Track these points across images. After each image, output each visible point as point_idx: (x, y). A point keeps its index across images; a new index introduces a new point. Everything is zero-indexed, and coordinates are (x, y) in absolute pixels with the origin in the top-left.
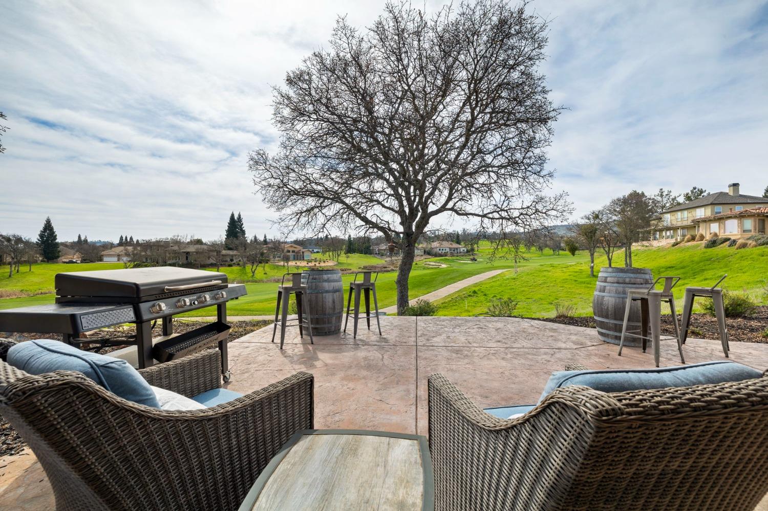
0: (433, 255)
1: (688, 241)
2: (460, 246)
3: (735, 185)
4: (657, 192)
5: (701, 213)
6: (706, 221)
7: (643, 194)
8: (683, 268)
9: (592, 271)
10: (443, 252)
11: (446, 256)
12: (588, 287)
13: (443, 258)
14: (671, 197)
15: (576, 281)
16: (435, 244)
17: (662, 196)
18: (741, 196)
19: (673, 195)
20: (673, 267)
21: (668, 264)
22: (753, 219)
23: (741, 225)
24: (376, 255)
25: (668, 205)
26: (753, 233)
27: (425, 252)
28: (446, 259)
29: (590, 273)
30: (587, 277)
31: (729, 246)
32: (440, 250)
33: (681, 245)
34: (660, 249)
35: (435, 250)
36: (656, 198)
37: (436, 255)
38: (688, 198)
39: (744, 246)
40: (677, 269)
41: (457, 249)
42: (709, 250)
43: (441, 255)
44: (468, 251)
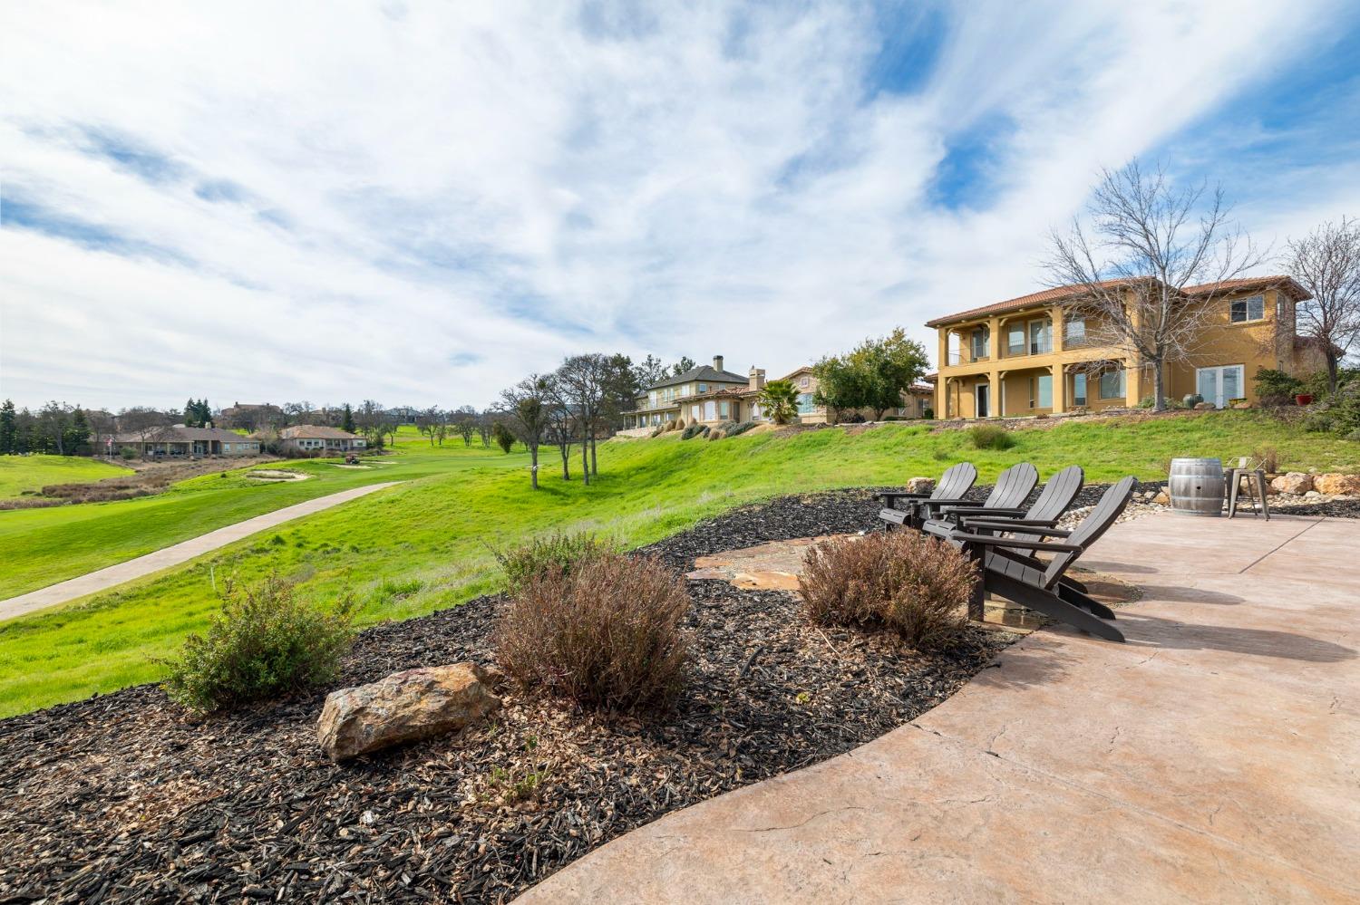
0: (282, 455)
1: (669, 430)
2: (353, 436)
3: (719, 358)
4: (645, 360)
5: (687, 391)
6: (688, 402)
7: (628, 359)
8: (654, 469)
9: (535, 479)
10: (311, 447)
11: (316, 455)
12: (520, 509)
13: (306, 460)
14: (661, 369)
15: (506, 498)
16: (293, 432)
17: (650, 365)
18: (725, 373)
19: (663, 365)
20: (644, 468)
21: (641, 464)
22: (728, 401)
23: (718, 409)
24: (106, 458)
25: (657, 379)
26: (727, 421)
27: (262, 448)
28: (312, 463)
29: (531, 483)
30: (526, 492)
31: (704, 437)
32: (302, 443)
33: (662, 434)
34: (641, 441)
35: (290, 443)
36: (643, 367)
37: (291, 455)
38: (678, 371)
39: (716, 436)
40: (648, 471)
41: (344, 441)
42: (687, 441)
43: (304, 456)
44: (369, 446)
